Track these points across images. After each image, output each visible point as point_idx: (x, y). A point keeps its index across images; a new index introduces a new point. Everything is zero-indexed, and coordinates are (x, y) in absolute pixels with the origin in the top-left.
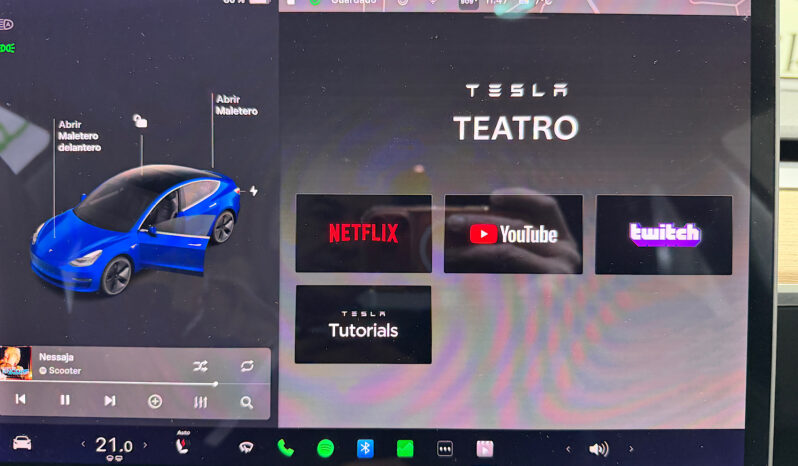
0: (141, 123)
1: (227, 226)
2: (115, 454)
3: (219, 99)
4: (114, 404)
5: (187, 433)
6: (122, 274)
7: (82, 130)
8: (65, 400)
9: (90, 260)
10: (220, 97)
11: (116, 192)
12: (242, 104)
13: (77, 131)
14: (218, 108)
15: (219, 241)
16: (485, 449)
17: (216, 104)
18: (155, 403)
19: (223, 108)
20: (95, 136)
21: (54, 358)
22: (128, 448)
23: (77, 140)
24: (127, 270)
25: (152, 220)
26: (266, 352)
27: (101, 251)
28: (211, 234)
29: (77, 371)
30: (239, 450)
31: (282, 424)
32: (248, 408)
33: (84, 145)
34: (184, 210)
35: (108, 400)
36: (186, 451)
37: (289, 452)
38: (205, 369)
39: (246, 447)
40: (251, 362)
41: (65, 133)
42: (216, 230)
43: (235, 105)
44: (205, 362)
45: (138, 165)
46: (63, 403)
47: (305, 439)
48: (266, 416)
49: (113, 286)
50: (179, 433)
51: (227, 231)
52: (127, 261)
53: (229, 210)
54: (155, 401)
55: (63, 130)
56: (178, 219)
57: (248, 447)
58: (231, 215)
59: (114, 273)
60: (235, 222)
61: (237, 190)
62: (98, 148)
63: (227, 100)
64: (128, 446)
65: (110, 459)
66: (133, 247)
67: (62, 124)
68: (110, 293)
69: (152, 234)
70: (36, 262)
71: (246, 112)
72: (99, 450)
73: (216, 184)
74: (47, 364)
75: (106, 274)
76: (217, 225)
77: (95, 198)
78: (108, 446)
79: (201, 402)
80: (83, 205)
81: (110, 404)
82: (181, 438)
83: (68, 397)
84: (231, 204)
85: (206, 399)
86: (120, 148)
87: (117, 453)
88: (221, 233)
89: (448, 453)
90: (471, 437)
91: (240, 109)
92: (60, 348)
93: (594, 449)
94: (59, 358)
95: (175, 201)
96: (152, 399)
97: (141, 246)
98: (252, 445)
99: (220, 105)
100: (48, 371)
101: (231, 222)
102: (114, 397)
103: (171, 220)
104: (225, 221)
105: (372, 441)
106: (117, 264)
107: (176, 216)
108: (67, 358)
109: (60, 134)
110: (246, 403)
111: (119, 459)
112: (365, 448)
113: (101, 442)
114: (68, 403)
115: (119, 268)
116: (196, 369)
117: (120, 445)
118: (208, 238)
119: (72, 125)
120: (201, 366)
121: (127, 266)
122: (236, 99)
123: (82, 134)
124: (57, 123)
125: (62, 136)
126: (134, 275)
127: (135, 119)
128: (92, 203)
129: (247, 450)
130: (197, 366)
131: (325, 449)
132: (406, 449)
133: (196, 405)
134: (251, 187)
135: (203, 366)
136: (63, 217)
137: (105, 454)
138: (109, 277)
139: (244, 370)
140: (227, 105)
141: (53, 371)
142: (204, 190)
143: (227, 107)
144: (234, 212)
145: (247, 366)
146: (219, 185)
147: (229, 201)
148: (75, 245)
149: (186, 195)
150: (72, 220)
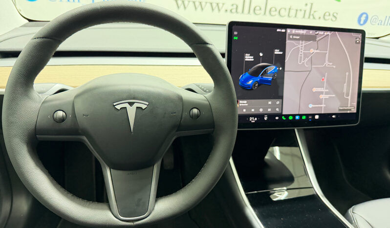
0: (261, 55)
5: (267, 116)
7: (250, 56)
9: (250, 82)
10: (276, 50)
11: (256, 69)
12: (280, 51)
15: (274, 79)
16: (317, 117)
18: (261, 110)
20: (253, 57)
23: (248, 58)
25: (262, 74)
26: (281, 100)
27: (253, 81)
28: (273, 77)
29: (247, 105)
31: (284, 113)
32: (278, 111)
33: (250, 59)
34: (268, 72)
35: (252, 110)
37: (284, 119)
39: (277, 118)
45: (261, 63)
47: (287, 116)
48: (280, 112)
50: (265, 116)
52: (257, 83)
56: (267, 74)
59: (255, 85)
61: (278, 68)
62: (253, 60)
64: (256, 119)
65: (252, 122)
66: (258, 80)
68: (254, 89)
69: (262, 77)
70: (240, 83)
71: (280, 53)
72: (250, 120)
74: (241, 103)
75: (253, 85)
76: (274, 75)
79: (269, 110)
80: (249, 71)
86: (257, 60)
87: (254, 120)
89: (310, 118)
90: (314, 115)
92: (244, 100)
93: (334, 116)
95: (266, 71)
97: (260, 80)
100: (242, 105)
101: (276, 75)
102: (254, 110)
105: (298, 116)
106: (255, 83)
108: (245, 102)
110: (277, 109)
111: (254, 122)
112: (297, 118)
113: (251, 118)
114: (245, 111)
119: (248, 55)
124: (245, 54)
125: (246, 57)
126: (258, 85)
128: (251, 71)
131: (291, 118)
132: (304, 118)
142: (272, 68)
143: (277, 52)
144: (277, 73)
145: (278, 103)
146: (274, 67)
147: (276, 71)
148: (247, 79)
149: (269, 69)
150: (247, 74)
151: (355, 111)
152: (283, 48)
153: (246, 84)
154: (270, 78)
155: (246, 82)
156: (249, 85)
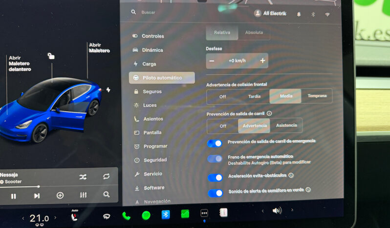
0: (52, 57)
1: (95, 107)
2: (39, 223)
3: (91, 45)
4: (39, 197)
5: (77, 211)
6: (42, 132)
8: (13, 196)
9: (26, 125)
10: (91, 44)
11: (39, 91)
12: (102, 47)
13: (19, 61)
14: (90, 50)
15: (91, 115)
17: (89, 47)
18: (60, 196)
19: (93, 49)
20: (28, 64)
21: (7, 175)
22: (47, 220)
23: (17, 65)
24: (45, 130)
25: (57, 105)
26: (116, 169)
27: (31, 121)
28: (87, 111)
29: (19, 182)
30: (103, 218)
31: (125, 204)
32: (107, 197)
33: (22, 68)
34: (73, 100)
35: (36, 196)
36: (76, 220)
37: (128, 218)
38: (85, 178)
39: (106, 216)
40: (108, 174)
41: (13, 62)
42: (90, 109)
43: (98, 48)
44: (85, 175)
45: (51, 78)
46: (12, 198)
47: (136, 211)
48: (116, 201)
49: (38, 138)
50: (73, 211)
51: (95, 110)
52: (45, 126)
53: (96, 99)
54: (60, 195)
55: (11, 61)
56: (70, 104)
57: (108, 216)
58: (97, 102)
59: (38, 132)
60: (99, 105)
61: (100, 89)
62: (30, 69)
63: (94, 45)
64: (47, 219)
65: (37, 225)
66: (48, 118)
67: (11, 58)
68: (36, 142)
69: (57, 112)
71: (104, 51)
72: (31, 221)
73: (89, 87)
74: (4, 179)
75: (34, 132)
76: (90, 107)
77: (29, 94)
78: (36, 219)
79: (83, 195)
80: (22, 98)
81: (37, 197)
82: (74, 213)
83: (15, 195)
84: (97, 96)
85: (86, 193)
86: (41, 69)
87: (41, 222)
88: (92, 111)
89: (205, 215)
91: (101, 50)
92: (11, 170)
93: (275, 211)
94: (10, 175)
95: (69, 95)
96: (59, 194)
97: (52, 118)
98: (109, 215)
99: (91, 48)
100: (4, 182)
101: (97, 105)
102: (39, 194)
103: (67, 105)
104: (94, 105)
105: (169, 211)
106: (40, 127)
107: (69, 103)
108: (15, 175)
109: (10, 62)
110: (106, 194)
111: (42, 225)
112: (166, 214)
113: (33, 217)
114: (15, 198)
115: (41, 129)
116: (81, 179)
117: (42, 218)
118: (86, 113)
119: (16, 58)
120: (83, 177)
121: (45, 128)
122: (99, 45)
123: (21, 63)
124: (8, 57)
125: (10, 64)
126: (49, 133)
127: (48, 55)
128: (26, 97)
129: (107, 218)
130: (81, 177)
131: (146, 215)
132: (185, 214)
133: (81, 197)
134: (107, 88)
135: (84, 177)
136: (12, 104)
137: (35, 223)
138: (36, 134)
139: (105, 178)
140: (95, 48)
141: (7, 182)
142: (83, 90)
143: (95, 49)
144: (99, 100)
145: (107, 176)
146: (91, 87)
147: (96, 95)
148: (19, 118)
149: (75, 92)
150: (16, 106)
151: (341, 196)
152: (112, 39)
153: (13, 130)
154: (81, 114)
155: (14, 126)
156: (23, 133)
